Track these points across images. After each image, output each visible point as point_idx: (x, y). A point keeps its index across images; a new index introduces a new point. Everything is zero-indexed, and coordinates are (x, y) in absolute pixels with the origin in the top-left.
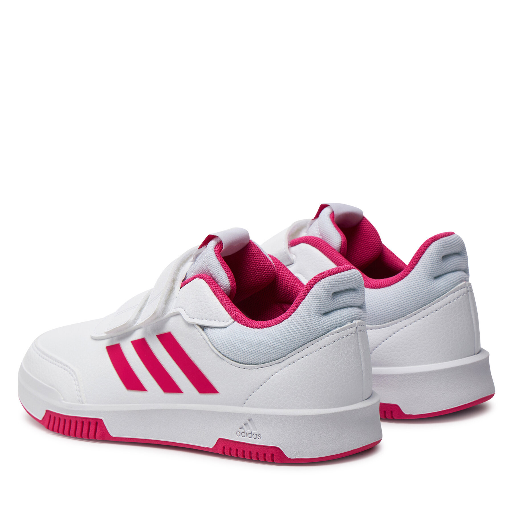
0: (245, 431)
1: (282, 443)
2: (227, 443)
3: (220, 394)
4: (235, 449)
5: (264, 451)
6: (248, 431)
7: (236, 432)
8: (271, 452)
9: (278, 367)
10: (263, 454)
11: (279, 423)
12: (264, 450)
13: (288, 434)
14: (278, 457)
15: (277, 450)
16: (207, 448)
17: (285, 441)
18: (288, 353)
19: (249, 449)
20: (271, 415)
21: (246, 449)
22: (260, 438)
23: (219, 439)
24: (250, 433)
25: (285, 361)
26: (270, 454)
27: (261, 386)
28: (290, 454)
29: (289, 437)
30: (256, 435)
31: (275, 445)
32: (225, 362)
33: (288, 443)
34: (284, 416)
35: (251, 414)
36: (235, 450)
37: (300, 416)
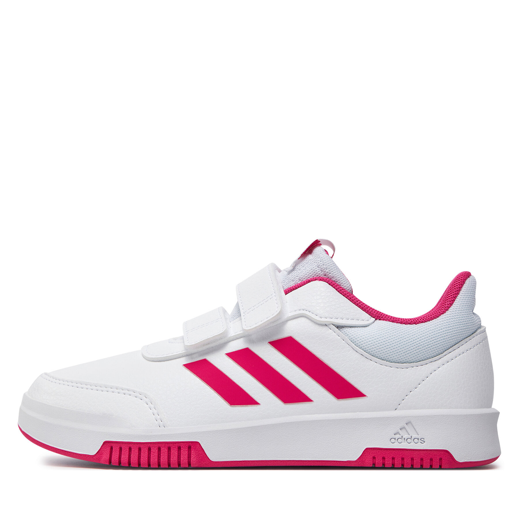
0: (402, 437)
1: (450, 446)
2: (378, 451)
3: (368, 397)
4: (391, 457)
5: (431, 456)
6: (406, 436)
7: (390, 439)
8: (439, 456)
9: (435, 365)
10: (429, 459)
11: (446, 423)
12: (430, 454)
13: (456, 436)
14: (447, 461)
15: (446, 453)
16: (348, 461)
17: (454, 443)
18: (445, 351)
19: (410, 455)
20: (436, 416)
21: (407, 456)
22: (423, 442)
23: (367, 449)
24: (410, 437)
25: (442, 358)
26: (438, 458)
27: (419, 385)
28: (459, 458)
29: (457, 438)
30: (418, 439)
31: (443, 448)
32: (372, 362)
33: (457, 445)
34: (451, 415)
35: (410, 416)
36: (391, 459)
37: (467, 415)
